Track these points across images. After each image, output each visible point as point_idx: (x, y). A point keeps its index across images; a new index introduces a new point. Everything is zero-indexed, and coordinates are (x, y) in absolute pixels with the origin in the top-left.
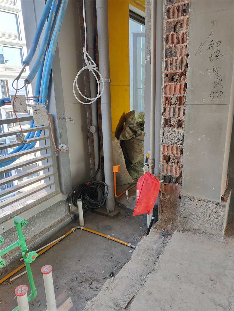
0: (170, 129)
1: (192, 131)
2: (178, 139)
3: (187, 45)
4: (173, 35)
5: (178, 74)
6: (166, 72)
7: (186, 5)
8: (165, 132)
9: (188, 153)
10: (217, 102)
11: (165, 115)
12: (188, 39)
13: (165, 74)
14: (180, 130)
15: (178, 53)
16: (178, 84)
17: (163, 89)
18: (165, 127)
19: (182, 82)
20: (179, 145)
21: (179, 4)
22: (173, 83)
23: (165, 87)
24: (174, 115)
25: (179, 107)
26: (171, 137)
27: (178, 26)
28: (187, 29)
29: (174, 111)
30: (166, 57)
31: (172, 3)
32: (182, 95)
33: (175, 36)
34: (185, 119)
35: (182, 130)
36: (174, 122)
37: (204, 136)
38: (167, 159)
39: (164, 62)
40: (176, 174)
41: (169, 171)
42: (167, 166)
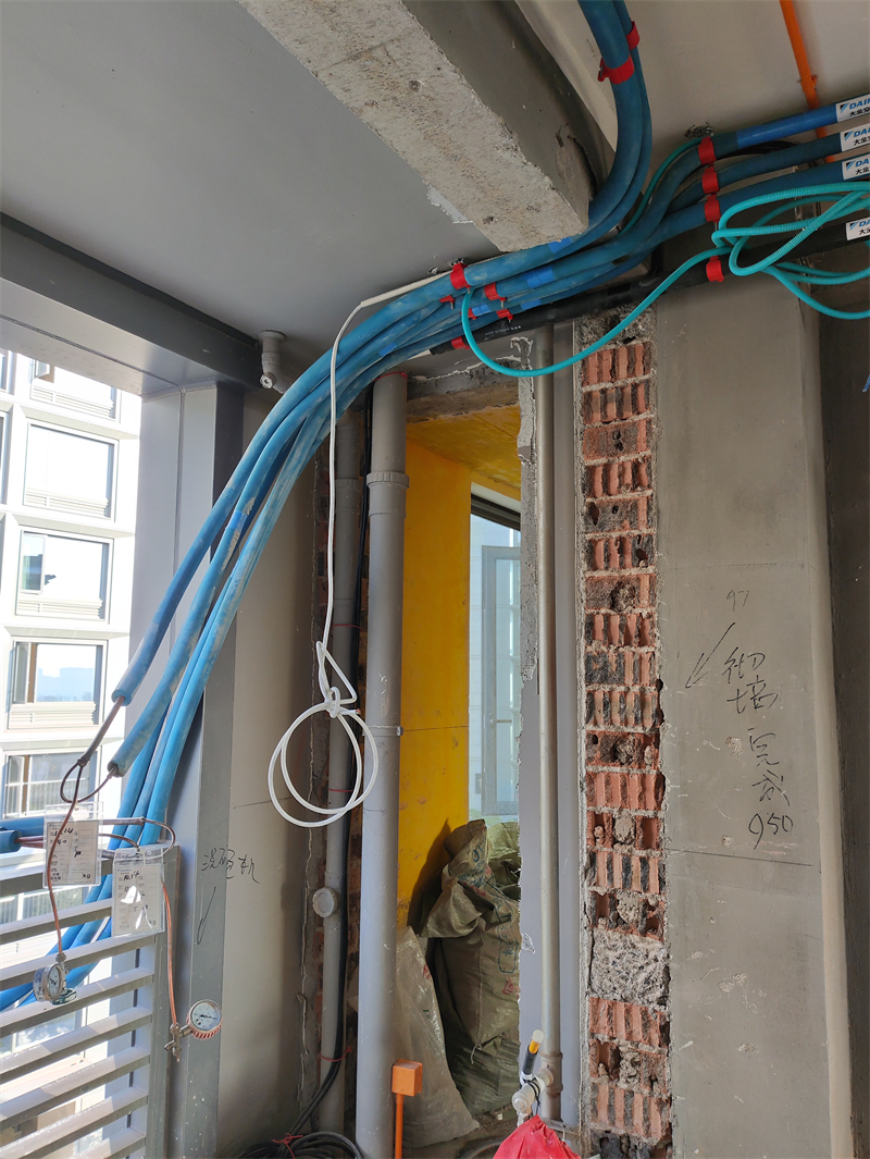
0: (617, 936)
1: (698, 955)
2: (647, 981)
3: (657, 654)
4: (607, 617)
5: (631, 738)
6: (590, 727)
7: (646, 539)
8: (599, 946)
9: (691, 1043)
10: (777, 853)
11: (595, 880)
12: (658, 635)
13: (588, 736)
14: (652, 945)
15: (626, 674)
16: (635, 773)
17: (585, 784)
18: (595, 924)
19: (648, 768)
20: (651, 1006)
21: (624, 533)
22: (618, 769)
23: (591, 778)
24: (627, 883)
25: (643, 853)
26: (619, 968)
27: (625, 592)
28: (652, 605)
29: (627, 868)
30: (589, 680)
31: (602, 527)
32: (650, 813)
33: (616, 620)
34: (669, 903)
35: (659, 945)
36: (629, 909)
37: (743, 977)
38: (610, 1060)
39: (584, 699)
40: (648, 1134)
41: (620, 1114)
42: (612, 1094)
